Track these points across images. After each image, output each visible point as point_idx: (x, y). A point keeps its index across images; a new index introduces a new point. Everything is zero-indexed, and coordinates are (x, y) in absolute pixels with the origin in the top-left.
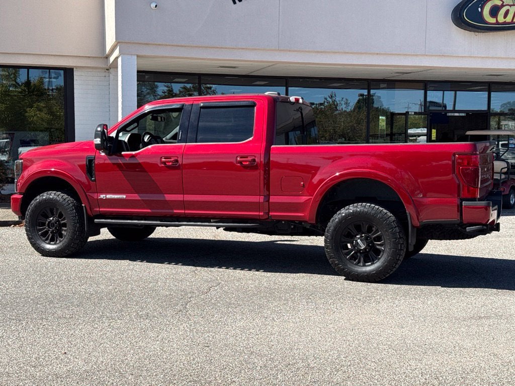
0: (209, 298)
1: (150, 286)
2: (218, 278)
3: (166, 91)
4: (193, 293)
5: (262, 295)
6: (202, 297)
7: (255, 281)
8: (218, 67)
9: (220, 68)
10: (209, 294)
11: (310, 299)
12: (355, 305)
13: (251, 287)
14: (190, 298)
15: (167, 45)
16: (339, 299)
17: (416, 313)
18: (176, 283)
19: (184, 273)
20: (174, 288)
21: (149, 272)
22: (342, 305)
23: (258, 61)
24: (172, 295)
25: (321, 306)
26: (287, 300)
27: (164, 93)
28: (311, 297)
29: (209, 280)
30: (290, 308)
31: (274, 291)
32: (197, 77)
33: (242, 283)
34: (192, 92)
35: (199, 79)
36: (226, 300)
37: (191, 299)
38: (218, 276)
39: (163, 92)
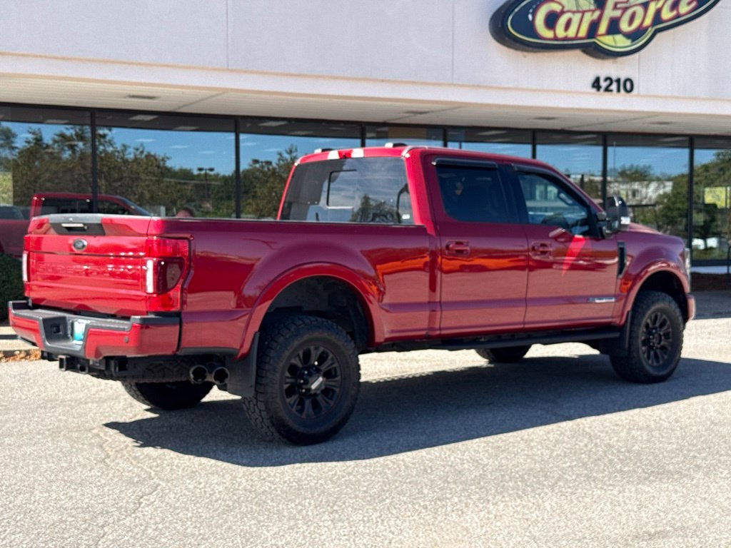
0: (141, 525)
1: (18, 502)
2: (153, 474)
3: (31, 140)
4: (107, 512)
5: (244, 509)
6: (127, 522)
7: (223, 476)
8: (125, 97)
9: (127, 99)
10: (139, 514)
11: (336, 511)
12: (422, 521)
13: (219, 492)
14: (103, 526)
15: (37, 56)
16: (388, 509)
17: (535, 531)
18: (71, 493)
19: (85, 466)
20: (69, 504)
21: (15, 468)
22: (398, 522)
23: (193, 88)
24: (66, 521)
25: (361, 528)
26: (294, 518)
27: (29, 142)
28: (335, 508)
29: (136, 479)
30: (305, 537)
31: (264, 498)
32: (88, 114)
33: (200, 483)
34: (76, 143)
35: (93, 117)
36: (175, 528)
37: (106, 529)
38: (151, 468)
39: (26, 142)
